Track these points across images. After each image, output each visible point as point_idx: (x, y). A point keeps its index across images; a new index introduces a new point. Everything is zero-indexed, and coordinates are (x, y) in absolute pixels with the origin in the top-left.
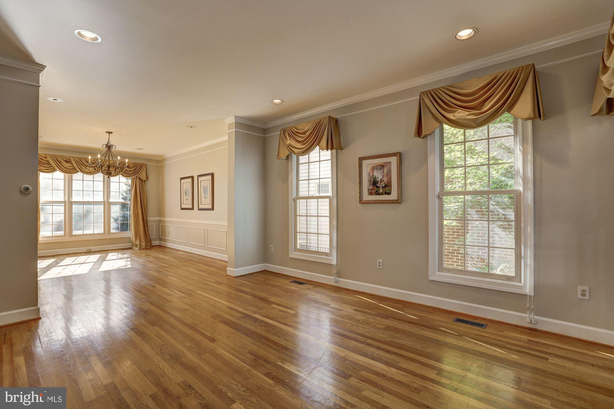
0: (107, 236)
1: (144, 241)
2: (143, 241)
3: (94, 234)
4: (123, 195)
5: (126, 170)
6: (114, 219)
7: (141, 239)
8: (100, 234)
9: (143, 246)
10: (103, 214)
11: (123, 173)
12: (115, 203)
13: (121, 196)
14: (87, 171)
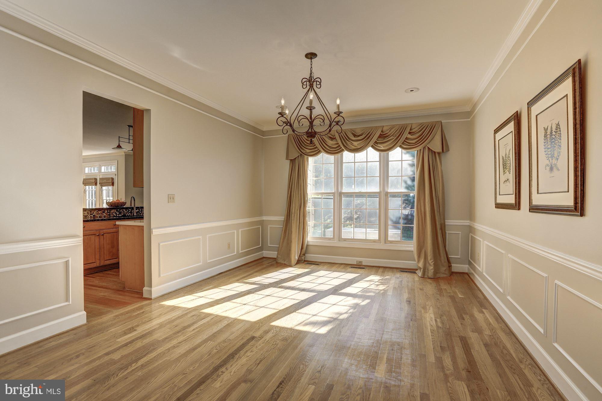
0: (382, 246)
1: (432, 264)
2: (430, 262)
3: (366, 241)
4: (406, 182)
5: (407, 138)
6: (392, 221)
7: (428, 260)
8: (374, 241)
9: (430, 272)
10: (378, 211)
11: (403, 143)
12: (395, 195)
13: (404, 185)
14: (354, 147)
